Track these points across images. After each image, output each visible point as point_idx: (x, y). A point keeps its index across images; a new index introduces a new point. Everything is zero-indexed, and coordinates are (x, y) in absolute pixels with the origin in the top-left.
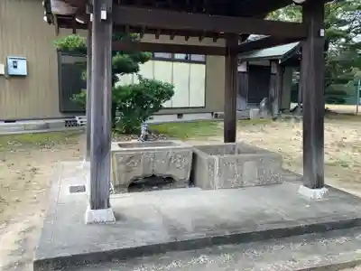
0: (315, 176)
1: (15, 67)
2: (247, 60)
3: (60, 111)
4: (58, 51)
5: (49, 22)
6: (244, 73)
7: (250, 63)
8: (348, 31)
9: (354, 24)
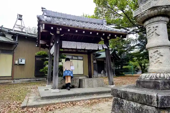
0: (111, 81)
1: (21, 61)
2: (97, 59)
3: (35, 76)
4: (36, 56)
5: (38, 46)
6: (95, 63)
7: (98, 60)
8: (127, 50)
9: (128, 48)
